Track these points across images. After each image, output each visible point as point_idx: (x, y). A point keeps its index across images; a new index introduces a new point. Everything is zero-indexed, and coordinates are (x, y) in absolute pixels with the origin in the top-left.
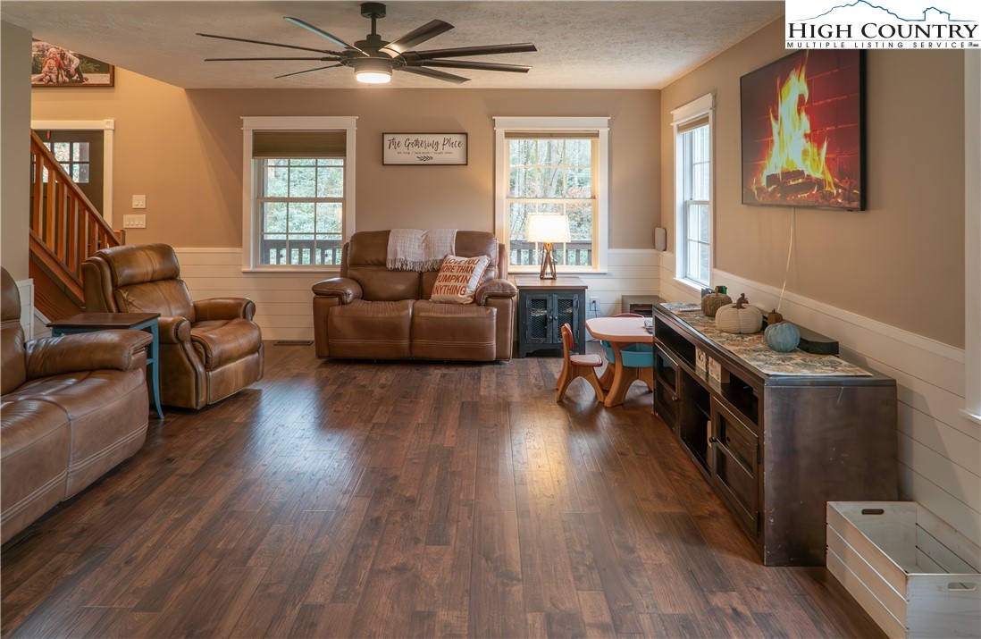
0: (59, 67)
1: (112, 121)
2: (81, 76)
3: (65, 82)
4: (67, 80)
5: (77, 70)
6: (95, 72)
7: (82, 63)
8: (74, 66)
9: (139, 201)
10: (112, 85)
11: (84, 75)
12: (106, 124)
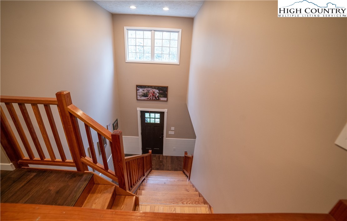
0: (153, 96)
1: (167, 110)
2: (159, 98)
3: (154, 99)
4: (155, 99)
5: (158, 97)
6: (163, 97)
7: (159, 95)
8: (157, 96)
9: (173, 128)
10: (167, 101)
11: (160, 98)
12: (165, 110)
